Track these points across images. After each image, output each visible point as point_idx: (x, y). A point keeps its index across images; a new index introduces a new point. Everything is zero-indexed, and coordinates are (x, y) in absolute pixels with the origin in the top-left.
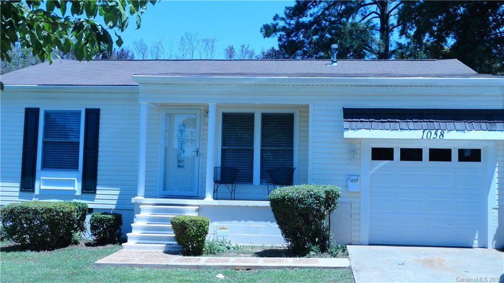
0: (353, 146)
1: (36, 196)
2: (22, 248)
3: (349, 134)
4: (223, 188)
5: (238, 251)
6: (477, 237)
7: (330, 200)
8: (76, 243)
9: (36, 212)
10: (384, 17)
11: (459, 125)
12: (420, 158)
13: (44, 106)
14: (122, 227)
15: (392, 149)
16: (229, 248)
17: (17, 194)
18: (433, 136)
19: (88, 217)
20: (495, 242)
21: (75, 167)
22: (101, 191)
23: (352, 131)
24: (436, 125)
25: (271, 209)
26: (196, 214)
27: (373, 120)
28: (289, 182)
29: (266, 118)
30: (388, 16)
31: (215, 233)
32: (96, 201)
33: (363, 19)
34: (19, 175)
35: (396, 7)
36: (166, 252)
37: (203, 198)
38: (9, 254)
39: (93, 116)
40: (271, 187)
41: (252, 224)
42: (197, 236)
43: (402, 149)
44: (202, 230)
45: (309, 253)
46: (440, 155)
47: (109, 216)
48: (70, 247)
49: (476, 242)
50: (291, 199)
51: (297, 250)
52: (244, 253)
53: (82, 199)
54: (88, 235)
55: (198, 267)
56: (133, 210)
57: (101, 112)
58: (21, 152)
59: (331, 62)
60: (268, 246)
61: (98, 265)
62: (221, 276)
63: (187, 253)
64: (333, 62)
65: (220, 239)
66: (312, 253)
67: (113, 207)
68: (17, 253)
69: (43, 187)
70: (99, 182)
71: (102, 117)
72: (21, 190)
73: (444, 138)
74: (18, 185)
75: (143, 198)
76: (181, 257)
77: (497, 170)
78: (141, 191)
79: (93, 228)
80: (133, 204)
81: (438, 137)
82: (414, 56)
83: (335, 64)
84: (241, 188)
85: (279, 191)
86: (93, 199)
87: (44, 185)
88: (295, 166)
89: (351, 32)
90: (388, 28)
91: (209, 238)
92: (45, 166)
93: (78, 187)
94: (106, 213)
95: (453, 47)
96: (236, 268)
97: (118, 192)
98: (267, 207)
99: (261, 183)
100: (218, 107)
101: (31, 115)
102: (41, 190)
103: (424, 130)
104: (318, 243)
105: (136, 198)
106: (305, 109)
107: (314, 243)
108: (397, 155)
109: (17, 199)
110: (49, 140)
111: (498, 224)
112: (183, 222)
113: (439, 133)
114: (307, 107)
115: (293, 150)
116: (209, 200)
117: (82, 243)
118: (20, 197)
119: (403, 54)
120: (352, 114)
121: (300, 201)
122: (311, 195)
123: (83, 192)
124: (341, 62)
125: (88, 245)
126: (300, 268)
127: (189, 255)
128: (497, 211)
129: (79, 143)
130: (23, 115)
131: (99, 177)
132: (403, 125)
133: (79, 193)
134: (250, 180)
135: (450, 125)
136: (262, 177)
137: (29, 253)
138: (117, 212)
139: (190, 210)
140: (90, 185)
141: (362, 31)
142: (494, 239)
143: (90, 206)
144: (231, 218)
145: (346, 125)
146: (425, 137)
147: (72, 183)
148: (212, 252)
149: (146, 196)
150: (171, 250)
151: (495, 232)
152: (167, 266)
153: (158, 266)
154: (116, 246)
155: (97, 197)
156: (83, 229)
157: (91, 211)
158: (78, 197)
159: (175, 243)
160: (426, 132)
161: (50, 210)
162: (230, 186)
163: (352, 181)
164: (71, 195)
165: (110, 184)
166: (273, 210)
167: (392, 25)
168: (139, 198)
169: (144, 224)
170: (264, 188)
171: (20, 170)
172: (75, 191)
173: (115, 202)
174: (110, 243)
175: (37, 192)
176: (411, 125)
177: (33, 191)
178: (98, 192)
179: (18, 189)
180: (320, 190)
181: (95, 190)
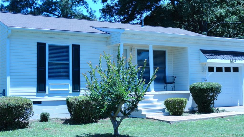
0: (203, 66)
1: (47, 95)
3: (209, 61)
6: (239, 102)
12: (222, 71)
13: (49, 42)
17: (35, 94)
18: (233, 62)
21: (67, 77)
23: (210, 59)
27: (213, 55)
29: (155, 52)
34: (36, 83)
39: (76, 48)
43: (216, 67)
49: (238, 104)
53: (73, 95)
57: (81, 47)
58: (36, 69)
59: (141, 26)
69: (51, 89)
70: (81, 85)
71: (81, 49)
72: (38, 92)
73: (236, 63)
74: (35, 89)
83: (143, 27)
87: (52, 88)
92: (50, 77)
93: (70, 89)
101: (41, 47)
102: (49, 91)
103: (231, 59)
108: (215, 70)
109: (35, 97)
110: (52, 62)
113: (235, 61)
114: (186, 48)
116: (154, 91)
118: (37, 96)
123: (73, 91)
129: (69, 64)
130: (36, 47)
131: (81, 83)
133: (71, 92)
135: (239, 58)
140: (76, 86)
146: (231, 62)
147: (67, 86)
158: (70, 94)
160: (231, 60)
163: (205, 81)
164: (67, 93)
171: (36, 80)
172: (69, 91)
175: (47, 92)
177: (45, 92)
178: (81, 91)
179: (35, 91)
181: (80, 90)
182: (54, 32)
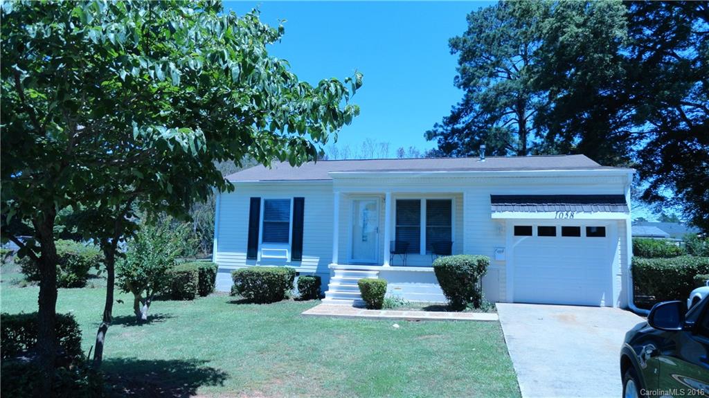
0: (500, 225)
1: (258, 263)
2: (248, 301)
3: (496, 215)
4: (397, 257)
5: (410, 306)
6: (603, 298)
7: (481, 267)
8: (287, 298)
9: (258, 275)
10: (522, 122)
11: (586, 207)
12: (554, 234)
13: (264, 196)
14: (321, 286)
15: (531, 227)
16: (402, 304)
17: (245, 261)
18: (565, 216)
19: (296, 279)
20: (619, 302)
21: (287, 241)
22: (305, 259)
24: (567, 207)
25: (435, 274)
26: (377, 278)
27: (515, 204)
28: (448, 252)
29: (429, 203)
30: (525, 122)
31: (392, 291)
32: (302, 267)
33: (505, 124)
34: (246, 247)
35: (531, 114)
36: (354, 306)
37: (382, 265)
38: (240, 306)
39: (299, 203)
40: (434, 256)
41: (420, 285)
42: (377, 295)
43: (539, 227)
44: (381, 290)
45: (465, 308)
46: (571, 231)
47: (312, 278)
48: (283, 301)
49: (603, 302)
50: (450, 266)
51: (456, 306)
52: (414, 308)
53: (291, 265)
54: (295, 292)
55: (379, 318)
56: (329, 274)
57: (305, 200)
58: (247, 230)
59: (480, 159)
60: (433, 302)
61: (304, 315)
62: (396, 326)
63: (370, 307)
64: (482, 159)
65: (396, 296)
66: (467, 309)
67: (315, 271)
68: (245, 305)
69: (263, 256)
70: (303, 253)
71: (305, 203)
72: (248, 258)
73: (574, 218)
74: (246, 254)
75: (337, 265)
76: (366, 310)
77: (619, 243)
78: (335, 259)
79: (300, 287)
80: (329, 269)
81: (569, 218)
82: (546, 152)
83: (483, 161)
84: (411, 257)
85: (441, 260)
86: (300, 265)
87: (264, 254)
88: (453, 240)
89: (495, 135)
90: (525, 131)
91: (387, 296)
92: (265, 240)
93: (288, 256)
94: (309, 276)
95: (580, 145)
96: (408, 320)
97: (318, 260)
98: (431, 272)
99: (427, 253)
100: (393, 195)
101: (255, 202)
102: (261, 258)
103: (557, 212)
104: (472, 301)
105: (332, 264)
106: (460, 196)
107: (469, 301)
108: (535, 231)
109: (245, 265)
110: (268, 221)
111: (621, 288)
112: (367, 283)
113: (569, 214)
114: (462, 194)
115: (451, 228)
116: (386, 266)
117: (292, 298)
118: (247, 263)
119: (538, 151)
120: (497, 200)
121: (458, 268)
122: (466, 263)
123: (292, 260)
124: (488, 159)
125: (296, 299)
126: (458, 320)
127: (372, 309)
128: (620, 277)
129: (288, 223)
130: (249, 203)
131: (304, 249)
132: (540, 207)
133: (289, 261)
134: (417, 251)
135: (579, 207)
136: (428, 248)
137: (253, 306)
138: (318, 275)
139: (372, 274)
140: (297, 254)
141: (504, 134)
142: (619, 300)
143: (297, 271)
144: (403, 281)
145: (493, 208)
146: (558, 217)
147: (284, 253)
148: (389, 307)
149: (339, 263)
150: (358, 304)
151: (619, 294)
152: (356, 317)
153: (348, 317)
154: (317, 301)
155: (303, 263)
156: (292, 288)
157: (298, 274)
158: (288, 264)
159: (361, 299)
160: (558, 213)
161: (269, 273)
162: (402, 255)
163: (499, 252)
164: (283, 262)
165: (312, 254)
166: (437, 275)
167: (528, 128)
168: (334, 265)
169: (338, 284)
170: (429, 257)
171: (247, 243)
172: (286, 259)
173: (316, 267)
174: (312, 298)
175: (259, 260)
176: (546, 207)
177: (256, 259)
178: (303, 260)
179: (245, 258)
180: (474, 259)
181: (301, 258)
182: (264, 184)
